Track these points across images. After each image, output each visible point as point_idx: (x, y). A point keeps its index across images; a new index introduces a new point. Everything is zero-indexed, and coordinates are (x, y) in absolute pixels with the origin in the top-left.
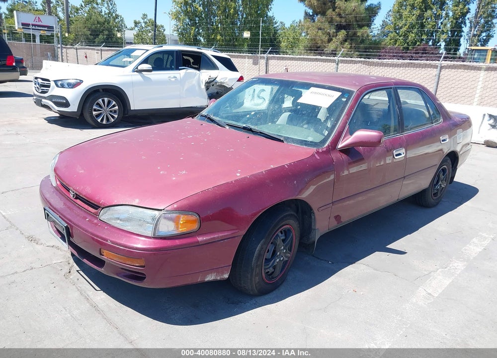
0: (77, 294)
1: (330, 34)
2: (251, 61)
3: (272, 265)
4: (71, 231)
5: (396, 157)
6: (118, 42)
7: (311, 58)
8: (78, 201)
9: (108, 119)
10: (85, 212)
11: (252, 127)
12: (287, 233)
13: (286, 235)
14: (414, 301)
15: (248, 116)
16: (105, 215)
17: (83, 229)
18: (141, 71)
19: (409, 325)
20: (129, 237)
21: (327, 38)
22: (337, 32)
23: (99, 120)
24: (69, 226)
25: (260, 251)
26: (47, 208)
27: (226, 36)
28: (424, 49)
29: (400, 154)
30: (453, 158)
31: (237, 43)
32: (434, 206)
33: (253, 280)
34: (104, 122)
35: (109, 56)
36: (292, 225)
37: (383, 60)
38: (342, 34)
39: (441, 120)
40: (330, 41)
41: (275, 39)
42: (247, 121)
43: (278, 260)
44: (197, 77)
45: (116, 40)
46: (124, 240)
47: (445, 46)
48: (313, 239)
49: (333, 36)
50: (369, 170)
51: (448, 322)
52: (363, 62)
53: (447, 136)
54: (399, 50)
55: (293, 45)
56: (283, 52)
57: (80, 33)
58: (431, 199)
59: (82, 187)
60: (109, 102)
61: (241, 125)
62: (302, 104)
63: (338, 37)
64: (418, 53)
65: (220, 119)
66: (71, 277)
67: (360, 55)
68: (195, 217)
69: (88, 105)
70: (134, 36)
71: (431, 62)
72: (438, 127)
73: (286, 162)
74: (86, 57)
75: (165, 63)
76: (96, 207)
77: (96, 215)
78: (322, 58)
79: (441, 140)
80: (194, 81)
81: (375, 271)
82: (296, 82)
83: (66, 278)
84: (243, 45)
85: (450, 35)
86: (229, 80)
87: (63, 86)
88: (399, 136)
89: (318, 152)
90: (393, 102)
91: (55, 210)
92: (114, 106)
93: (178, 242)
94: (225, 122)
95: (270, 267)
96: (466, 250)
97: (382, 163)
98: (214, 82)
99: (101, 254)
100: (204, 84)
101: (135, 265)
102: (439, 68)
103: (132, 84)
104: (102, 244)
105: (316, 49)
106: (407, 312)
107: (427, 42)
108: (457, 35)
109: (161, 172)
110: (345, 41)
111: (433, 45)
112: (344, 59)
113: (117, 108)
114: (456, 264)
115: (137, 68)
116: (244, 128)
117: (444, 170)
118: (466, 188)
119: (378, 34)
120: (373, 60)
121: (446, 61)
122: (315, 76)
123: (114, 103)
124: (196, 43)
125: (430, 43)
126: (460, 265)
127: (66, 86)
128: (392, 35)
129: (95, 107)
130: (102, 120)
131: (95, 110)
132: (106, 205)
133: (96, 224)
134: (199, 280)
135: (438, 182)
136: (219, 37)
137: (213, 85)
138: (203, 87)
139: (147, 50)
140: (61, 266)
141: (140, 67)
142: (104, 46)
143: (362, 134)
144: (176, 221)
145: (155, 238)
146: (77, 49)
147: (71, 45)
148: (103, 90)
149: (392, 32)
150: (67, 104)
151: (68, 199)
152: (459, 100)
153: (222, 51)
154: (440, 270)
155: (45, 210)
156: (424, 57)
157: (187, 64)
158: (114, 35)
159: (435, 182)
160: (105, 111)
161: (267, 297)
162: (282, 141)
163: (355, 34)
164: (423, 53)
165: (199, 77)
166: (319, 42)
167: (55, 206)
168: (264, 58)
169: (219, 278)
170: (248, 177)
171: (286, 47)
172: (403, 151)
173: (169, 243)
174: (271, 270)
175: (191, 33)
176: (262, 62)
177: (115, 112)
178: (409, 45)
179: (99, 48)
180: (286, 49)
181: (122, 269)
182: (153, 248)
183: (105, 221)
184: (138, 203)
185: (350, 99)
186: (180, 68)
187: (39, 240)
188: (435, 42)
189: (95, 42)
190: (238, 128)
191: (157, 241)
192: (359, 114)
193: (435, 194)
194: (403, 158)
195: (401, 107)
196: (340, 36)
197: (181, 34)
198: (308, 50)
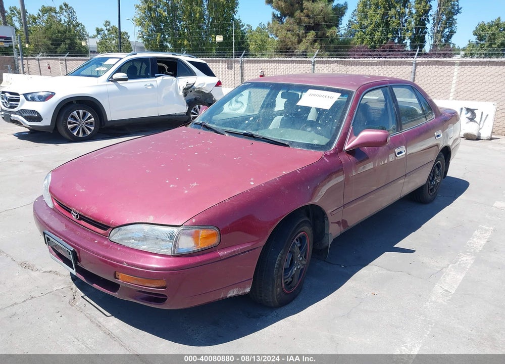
0: (86, 322)
1: (299, 35)
2: (225, 65)
3: (291, 275)
4: (78, 256)
5: (398, 156)
6: (81, 51)
7: (286, 60)
8: (83, 222)
9: (84, 132)
10: (92, 233)
11: (253, 133)
12: (302, 240)
13: (301, 242)
14: (433, 299)
15: (247, 122)
16: (115, 236)
17: (93, 252)
18: (116, 81)
19: (434, 324)
20: (148, 257)
21: (296, 39)
22: (306, 33)
23: (75, 134)
24: (76, 250)
25: (280, 261)
26: (47, 232)
27: (193, 41)
28: (391, 47)
29: (401, 153)
30: (446, 153)
31: (204, 48)
32: (431, 201)
33: (275, 292)
34: (81, 135)
35: (79, 66)
36: (307, 231)
37: (359, 59)
38: (311, 35)
39: (434, 116)
40: (299, 42)
41: (243, 43)
42: (247, 126)
43: (295, 269)
44: (174, 84)
45: (80, 49)
46: (141, 261)
47: (410, 43)
48: (326, 244)
49: (303, 37)
50: (374, 169)
51: (471, 318)
52: (339, 62)
53: (441, 131)
54: (367, 48)
55: (262, 48)
56: (253, 55)
57: (40, 44)
58: (429, 196)
59: (86, 207)
60: (84, 114)
61: (241, 131)
62: (301, 107)
63: (307, 38)
64: (386, 51)
65: (217, 127)
66: (77, 304)
67: (331, 55)
68: (214, 231)
69: (62, 118)
70: (97, 44)
71: (406, 59)
72: (431, 123)
73: (297, 167)
74: (49, 68)
75: (138, 71)
76: (106, 227)
77: (106, 236)
78: (297, 59)
79: (436, 135)
80: (171, 88)
81: (389, 272)
82: (293, 85)
83: (72, 305)
84: (211, 50)
85: (414, 32)
86: (207, 85)
87: (33, 99)
88: (398, 134)
89: (326, 155)
90: (389, 100)
91: (56, 233)
92: (90, 118)
93: (199, 259)
94: (223, 130)
95: (289, 277)
96: (470, 243)
97: (386, 162)
98: (191, 88)
99: (116, 278)
100: (182, 90)
101: (152, 287)
102: (414, 65)
103: (108, 94)
104: (117, 267)
105: (286, 50)
106: (429, 311)
107: (393, 40)
108: (421, 32)
109: (171, 186)
110: (315, 41)
111: (399, 42)
112: (319, 59)
113: (93, 119)
114: (464, 259)
115: (112, 77)
116: (245, 134)
117: (438, 166)
118: (456, 182)
119: (345, 33)
120: (349, 59)
121: (420, 57)
122: (310, 78)
123: (90, 114)
124: (163, 49)
125: (396, 41)
126: (467, 259)
127: (37, 99)
128: (359, 34)
129: (69, 120)
130: (78, 133)
131: (70, 123)
132: (118, 225)
133: (107, 246)
134: (221, 297)
135: (433, 178)
136: (186, 42)
137: (191, 91)
138: (181, 93)
139: (121, 59)
140: (63, 293)
141: (115, 76)
142: (68, 56)
143: (366, 134)
144: (195, 237)
145: (174, 256)
146: (38, 60)
147: (32, 56)
148: (77, 101)
149: (358, 32)
150: (39, 118)
151: (71, 220)
152: (442, 96)
153: (197, 56)
154: (450, 266)
155: (44, 234)
156: (392, 54)
157: (162, 71)
158: (76, 44)
159: (431, 178)
160: (81, 123)
161: (288, 307)
162: (288, 146)
163: (324, 34)
164: (390, 51)
165: (176, 84)
166: (290, 43)
167: (56, 229)
168: (238, 61)
169: (241, 293)
170: (263, 185)
171: (255, 50)
172: (403, 149)
173: (190, 260)
174: (290, 280)
175: (157, 40)
176: (237, 66)
177: (91, 124)
178: (376, 44)
179: (63, 58)
180: (255, 52)
181: (140, 291)
182: (174, 267)
183: (117, 242)
184: (153, 221)
185: (350, 99)
186: (156, 75)
187: (34, 266)
188: (401, 40)
189: (56, 52)
190: (239, 135)
191: (177, 259)
192: (361, 114)
193: (432, 190)
194: (404, 156)
195: (397, 105)
196: (310, 37)
197: (147, 40)
198: (278, 52)
